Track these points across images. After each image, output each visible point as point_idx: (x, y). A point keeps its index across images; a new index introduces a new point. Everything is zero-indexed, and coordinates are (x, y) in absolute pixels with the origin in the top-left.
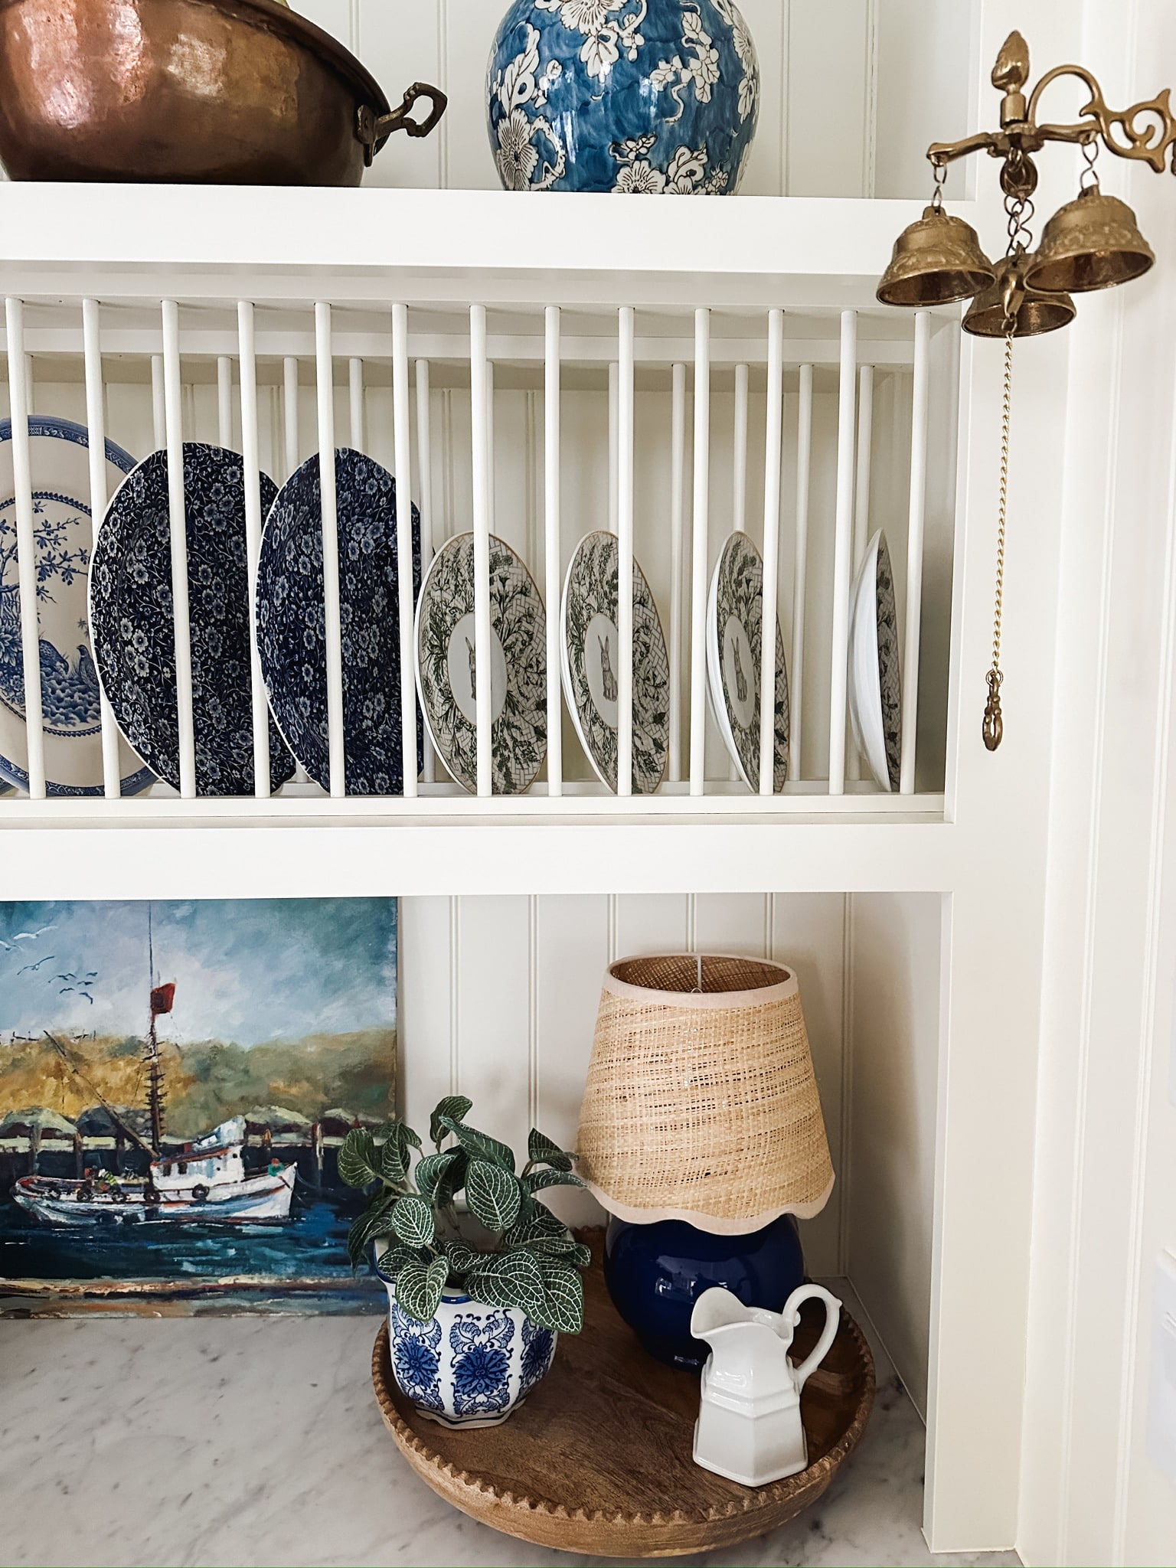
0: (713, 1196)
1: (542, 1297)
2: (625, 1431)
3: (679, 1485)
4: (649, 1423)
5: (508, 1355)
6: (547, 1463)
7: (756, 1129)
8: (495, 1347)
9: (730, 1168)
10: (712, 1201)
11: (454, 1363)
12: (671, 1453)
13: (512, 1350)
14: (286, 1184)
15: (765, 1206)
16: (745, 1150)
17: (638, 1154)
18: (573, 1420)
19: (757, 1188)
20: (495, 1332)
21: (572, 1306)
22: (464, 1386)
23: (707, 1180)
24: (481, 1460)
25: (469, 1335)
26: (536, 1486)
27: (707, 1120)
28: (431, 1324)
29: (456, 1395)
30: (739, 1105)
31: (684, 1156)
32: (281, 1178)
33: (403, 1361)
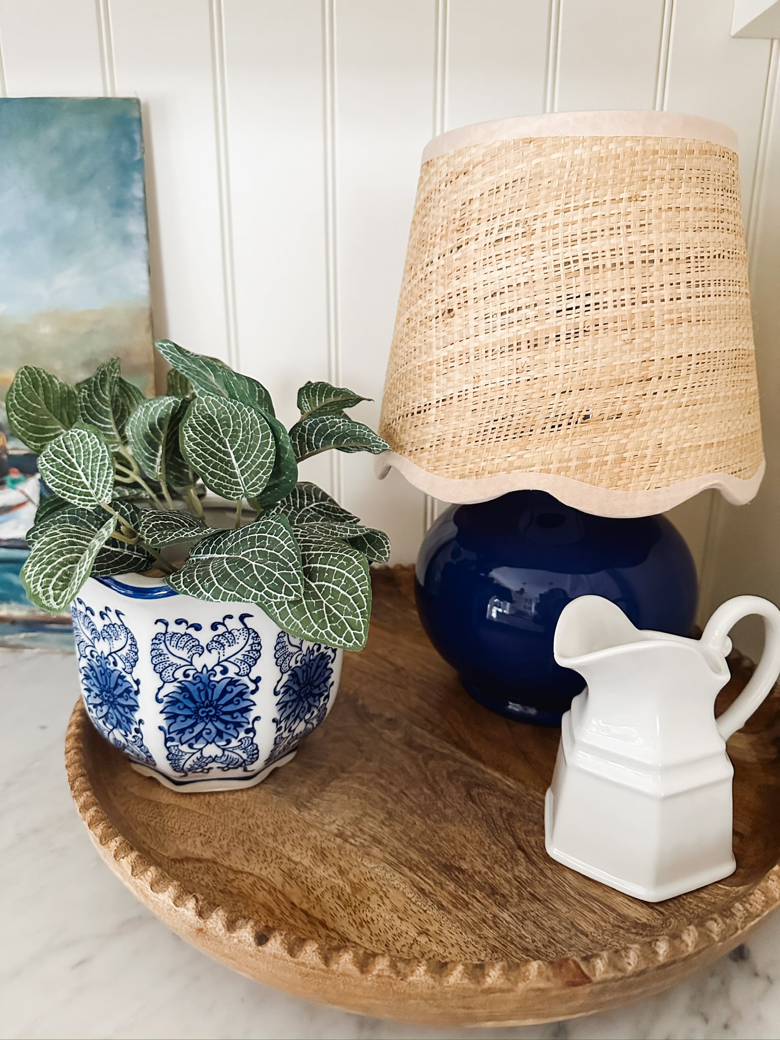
0: (594, 451)
1: (297, 589)
2: (440, 804)
3: (525, 894)
4: (474, 792)
5: (252, 686)
6: (315, 847)
7: (674, 346)
8: (231, 674)
9: (625, 408)
10: (593, 460)
11: (160, 696)
12: (511, 840)
13: (258, 679)
14: (30, 500)
15: (679, 473)
16: (655, 380)
17: (470, 396)
18: (362, 784)
19: (669, 444)
20: (229, 651)
21: (351, 606)
22: (182, 731)
23: (587, 427)
24: (209, 842)
25: (184, 654)
26: (288, 887)
27: (592, 328)
28: (123, 635)
29: (169, 744)
30: (649, 305)
31: (549, 388)
32: (22, 492)
33: (93, 694)
